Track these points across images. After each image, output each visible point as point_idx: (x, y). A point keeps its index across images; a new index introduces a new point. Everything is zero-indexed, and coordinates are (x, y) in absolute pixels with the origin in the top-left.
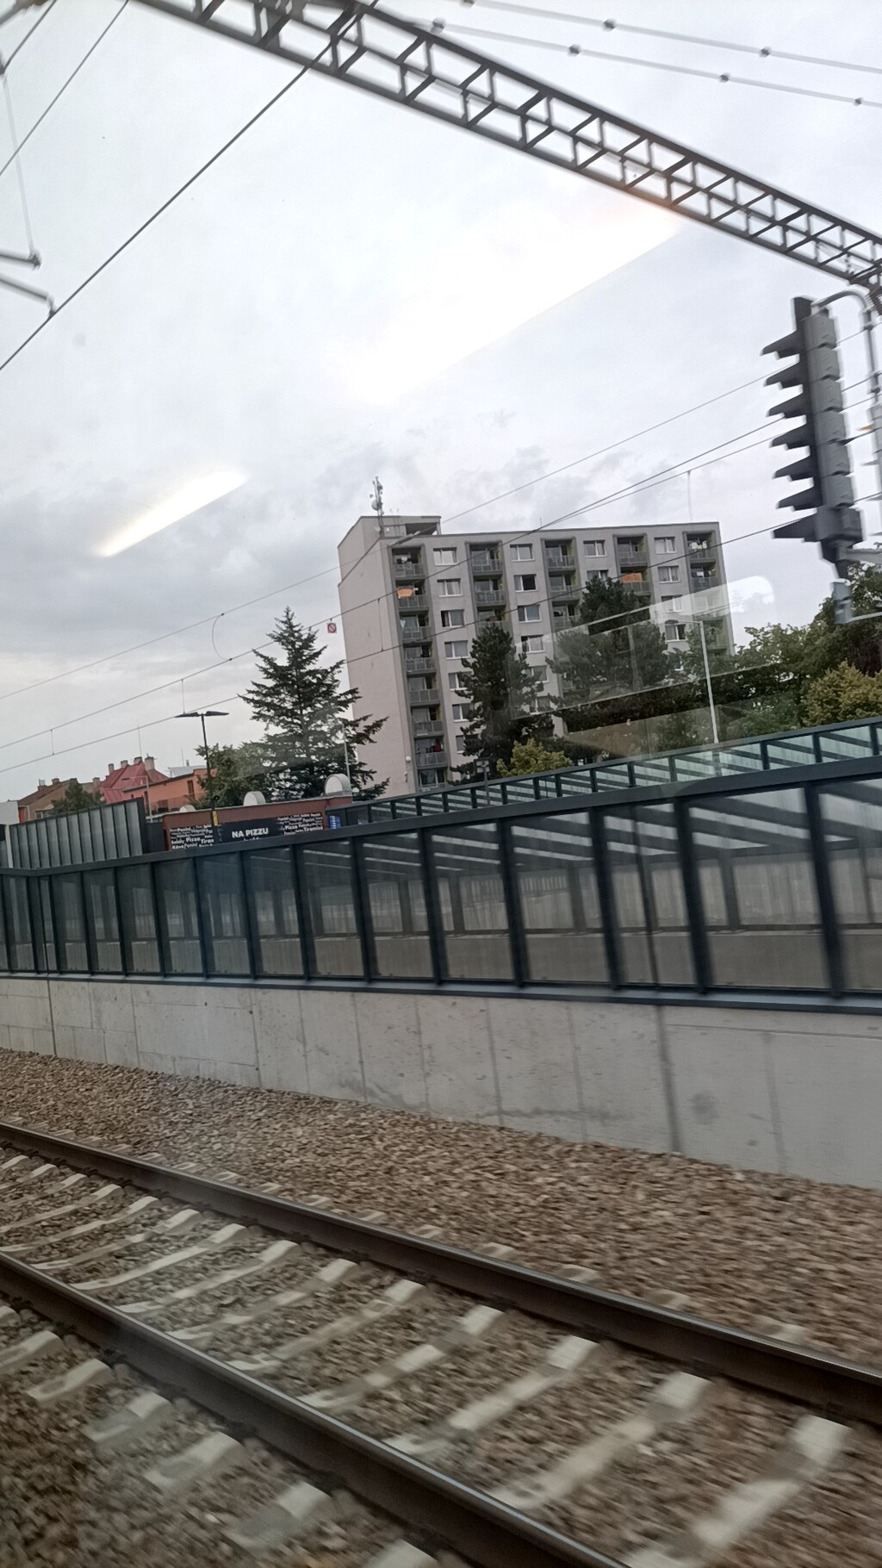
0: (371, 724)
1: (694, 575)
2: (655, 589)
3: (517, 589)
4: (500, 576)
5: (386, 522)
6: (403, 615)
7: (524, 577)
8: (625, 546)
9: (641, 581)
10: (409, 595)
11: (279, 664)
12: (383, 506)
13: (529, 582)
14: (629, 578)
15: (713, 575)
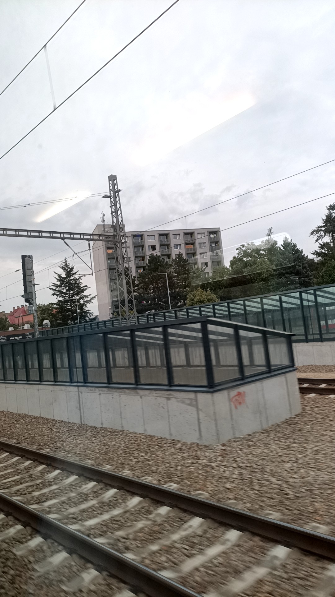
0: (92, 297)
1: (211, 246)
2: (197, 250)
3: (149, 250)
4: (143, 246)
5: (106, 227)
6: (109, 259)
7: (152, 246)
8: (188, 236)
9: (192, 248)
10: (111, 252)
11: (62, 277)
12: (105, 222)
13: (154, 248)
14: (188, 247)
15: (218, 245)
